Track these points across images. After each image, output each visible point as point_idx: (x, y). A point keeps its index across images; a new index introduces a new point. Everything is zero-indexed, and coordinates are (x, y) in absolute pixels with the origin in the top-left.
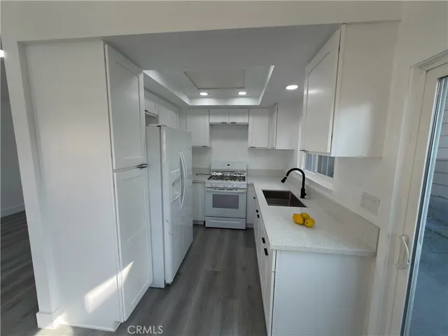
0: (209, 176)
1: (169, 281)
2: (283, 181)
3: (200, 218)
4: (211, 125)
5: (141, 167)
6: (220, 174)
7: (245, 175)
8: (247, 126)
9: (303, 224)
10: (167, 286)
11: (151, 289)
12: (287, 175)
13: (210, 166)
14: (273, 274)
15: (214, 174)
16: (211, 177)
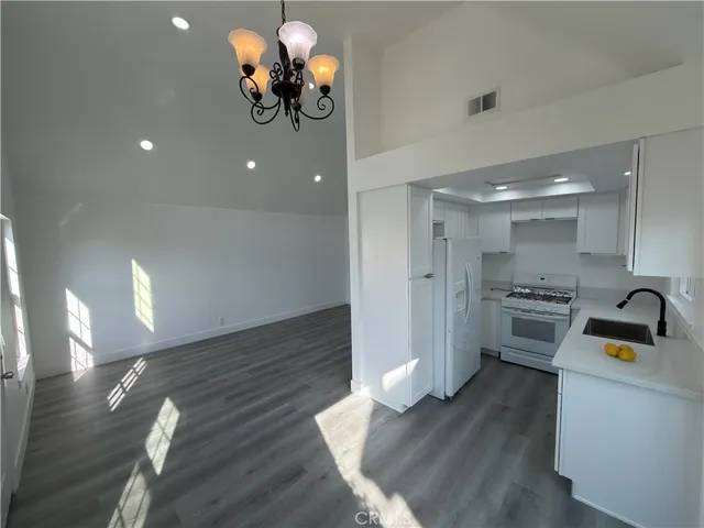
0: (508, 293)
1: (450, 394)
2: (621, 306)
3: (494, 347)
4: (515, 224)
5: (428, 276)
6: (527, 291)
7: (573, 295)
8: (573, 222)
9: (617, 356)
10: (447, 398)
11: (429, 397)
12: (629, 297)
13: (513, 278)
14: (559, 396)
15: (518, 290)
16: (512, 295)
